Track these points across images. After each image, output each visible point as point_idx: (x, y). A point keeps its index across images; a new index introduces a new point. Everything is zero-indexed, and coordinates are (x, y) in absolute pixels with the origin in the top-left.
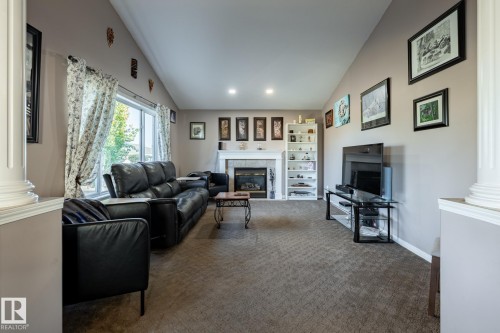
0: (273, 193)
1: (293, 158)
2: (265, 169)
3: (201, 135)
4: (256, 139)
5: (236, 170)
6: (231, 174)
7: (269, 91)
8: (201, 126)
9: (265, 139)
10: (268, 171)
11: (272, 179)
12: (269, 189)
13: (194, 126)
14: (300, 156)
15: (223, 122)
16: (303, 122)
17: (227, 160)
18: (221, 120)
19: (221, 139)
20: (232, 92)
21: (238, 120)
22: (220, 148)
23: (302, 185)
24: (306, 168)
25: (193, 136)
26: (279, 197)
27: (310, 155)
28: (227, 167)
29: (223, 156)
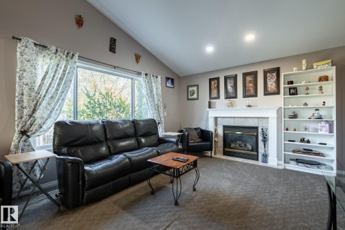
0: (265, 156)
1: (295, 116)
2: (257, 128)
3: (195, 96)
4: (245, 96)
5: (225, 127)
6: (220, 131)
7: (250, 37)
8: (195, 89)
9: (256, 95)
10: (260, 130)
11: (265, 140)
12: (261, 151)
13: (190, 89)
14: (306, 114)
15: (213, 82)
16: (310, 67)
17: (216, 119)
18: (211, 80)
19: (211, 98)
20: (210, 49)
21: (226, 78)
22: (210, 107)
23: (308, 151)
24: (316, 130)
25: (190, 97)
26: (273, 162)
27: (322, 113)
28: (216, 124)
29: (212, 114)
